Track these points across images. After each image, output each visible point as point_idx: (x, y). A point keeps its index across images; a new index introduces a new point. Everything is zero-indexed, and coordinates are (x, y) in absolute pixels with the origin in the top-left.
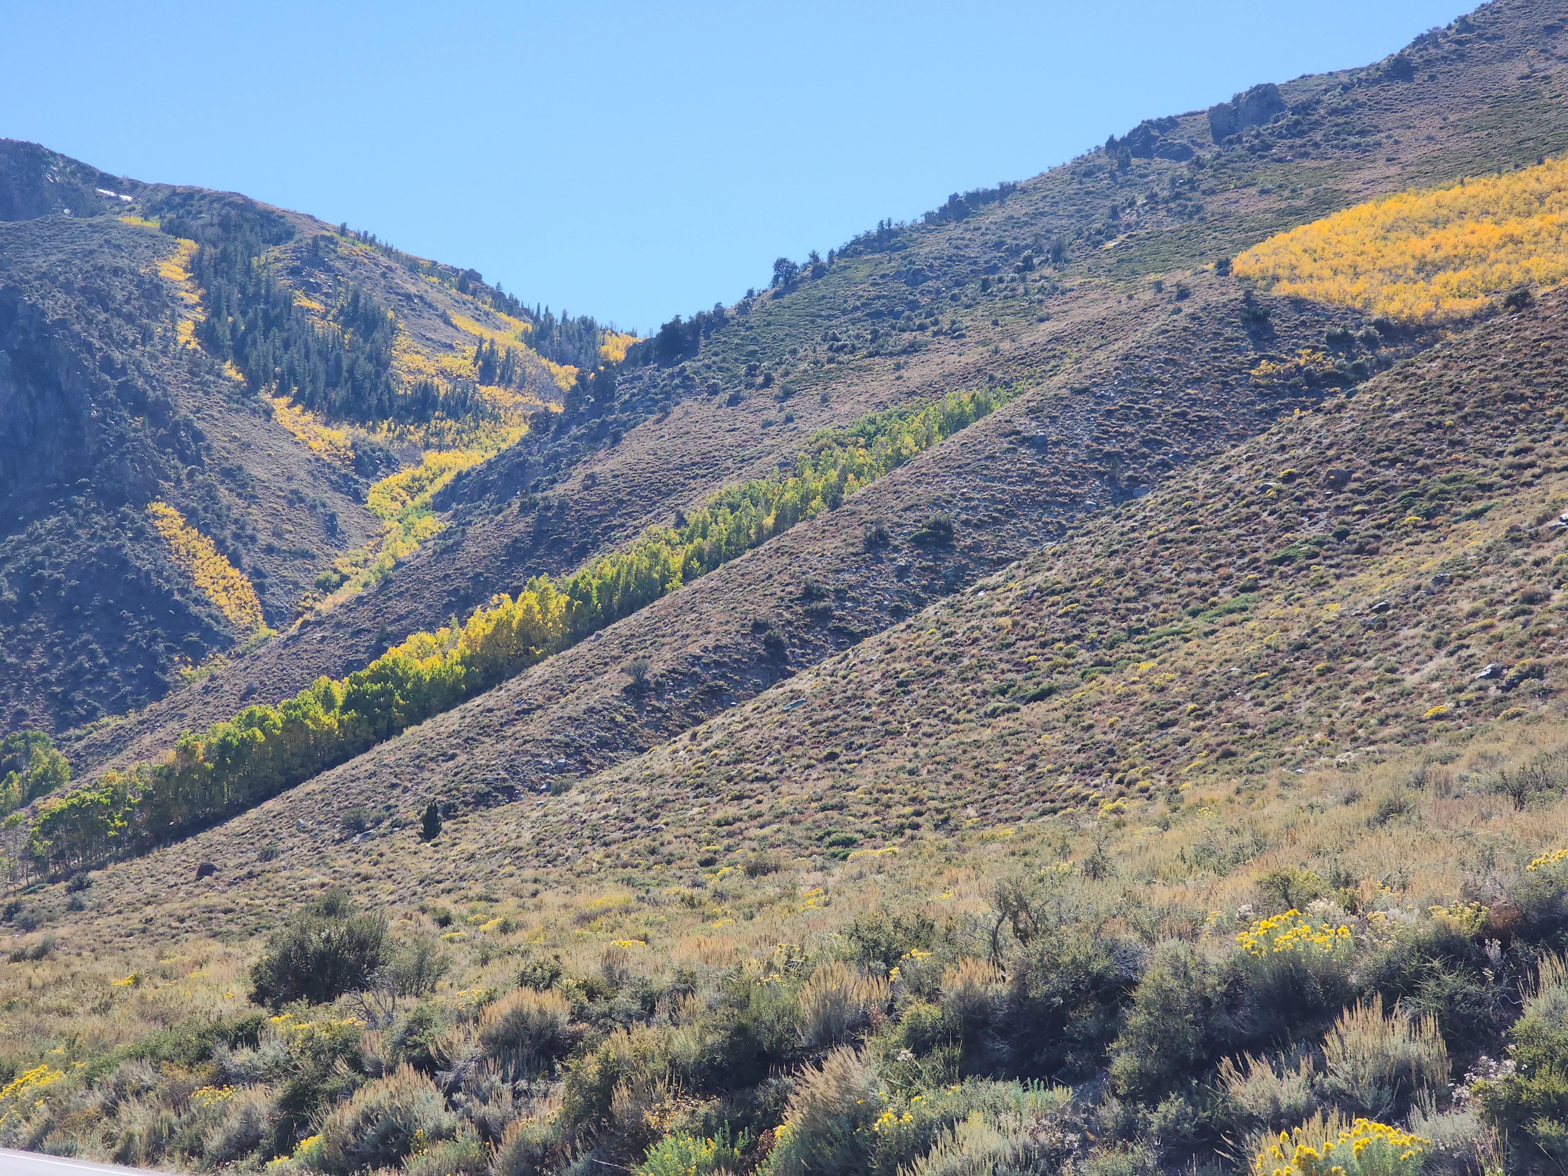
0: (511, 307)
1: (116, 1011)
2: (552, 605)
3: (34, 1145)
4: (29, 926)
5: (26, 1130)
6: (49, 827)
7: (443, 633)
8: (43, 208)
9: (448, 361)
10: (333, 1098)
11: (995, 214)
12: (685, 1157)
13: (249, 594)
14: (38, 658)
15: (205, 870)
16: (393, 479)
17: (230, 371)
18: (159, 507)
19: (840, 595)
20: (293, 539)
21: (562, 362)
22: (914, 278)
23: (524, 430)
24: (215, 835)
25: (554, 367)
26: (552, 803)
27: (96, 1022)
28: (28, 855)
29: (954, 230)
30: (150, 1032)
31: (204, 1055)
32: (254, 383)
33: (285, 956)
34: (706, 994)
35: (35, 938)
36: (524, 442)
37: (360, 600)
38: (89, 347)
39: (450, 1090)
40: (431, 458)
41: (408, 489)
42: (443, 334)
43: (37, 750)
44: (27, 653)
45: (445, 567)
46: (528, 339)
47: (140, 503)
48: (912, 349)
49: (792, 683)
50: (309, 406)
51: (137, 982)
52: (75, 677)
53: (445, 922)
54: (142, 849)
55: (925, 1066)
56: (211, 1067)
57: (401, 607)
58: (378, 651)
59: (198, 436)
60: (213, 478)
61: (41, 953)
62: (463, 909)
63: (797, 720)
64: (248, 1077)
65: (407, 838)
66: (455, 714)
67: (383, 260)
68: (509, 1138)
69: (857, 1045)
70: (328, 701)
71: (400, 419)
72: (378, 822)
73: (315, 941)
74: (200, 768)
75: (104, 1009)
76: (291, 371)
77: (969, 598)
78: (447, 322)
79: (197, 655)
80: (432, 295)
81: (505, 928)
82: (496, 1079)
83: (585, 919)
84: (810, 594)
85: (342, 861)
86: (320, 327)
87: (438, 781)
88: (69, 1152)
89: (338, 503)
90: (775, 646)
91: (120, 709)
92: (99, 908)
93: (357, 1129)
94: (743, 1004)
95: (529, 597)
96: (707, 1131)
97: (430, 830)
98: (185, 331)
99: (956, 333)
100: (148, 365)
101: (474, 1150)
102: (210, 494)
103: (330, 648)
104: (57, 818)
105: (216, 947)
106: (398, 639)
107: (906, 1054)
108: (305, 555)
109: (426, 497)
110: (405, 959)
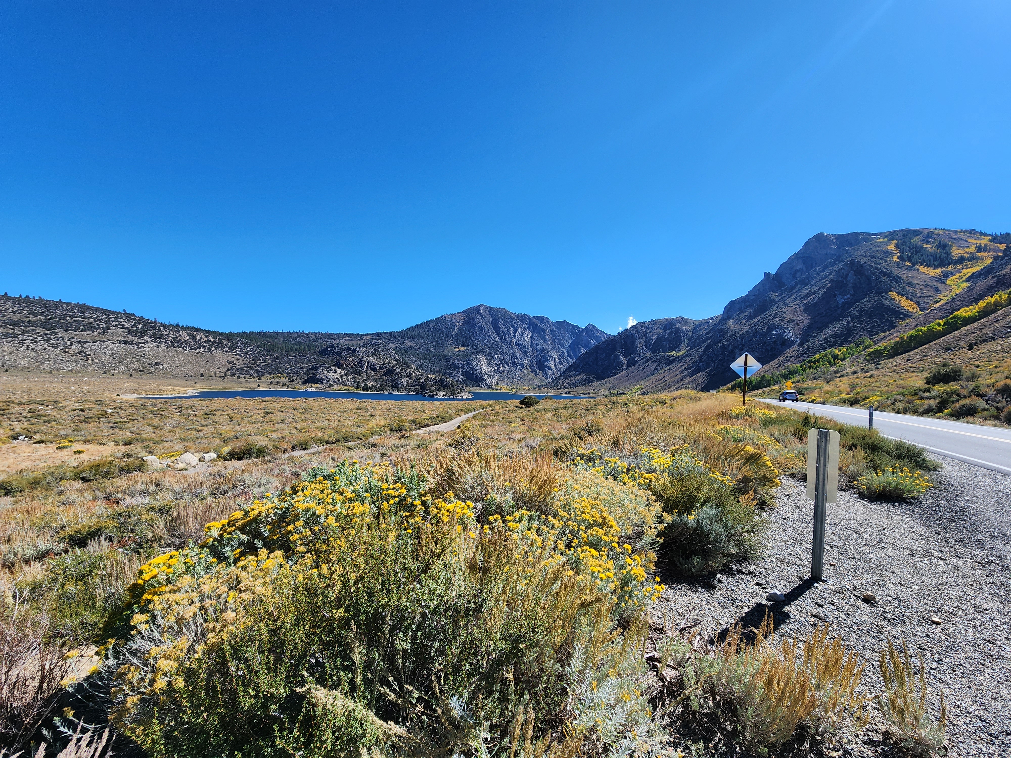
0: (985, 235)
1: (891, 386)
2: (1003, 297)
4: (867, 372)
6: (869, 355)
7: (971, 307)
8: (859, 243)
9: (967, 250)
10: (953, 402)
13: (916, 306)
14: (864, 324)
15: (908, 360)
16: (954, 277)
17: (907, 263)
18: (891, 293)
20: (926, 293)
21: (1001, 244)
23: (991, 260)
24: (911, 353)
25: (999, 245)
26: (1006, 340)
27: (886, 388)
28: (865, 359)
30: (901, 390)
31: (916, 394)
32: (914, 265)
33: (935, 375)
35: (869, 374)
36: (991, 263)
37: (946, 303)
38: (872, 266)
39: (987, 401)
40: (964, 271)
41: (958, 279)
42: (966, 244)
43: (865, 341)
44: (862, 324)
45: (969, 294)
46: (990, 240)
47: (886, 293)
50: (929, 266)
51: (895, 381)
52: (874, 327)
53: (978, 366)
54: (892, 357)
56: (918, 396)
57: (958, 303)
58: (952, 313)
59: (900, 278)
60: (904, 285)
61: (871, 377)
62: (983, 364)
64: (929, 398)
65: (965, 351)
66: (976, 324)
67: (947, 232)
70: (939, 325)
71: (954, 264)
72: (955, 348)
73: (942, 372)
74: (905, 341)
75: (888, 386)
76: (924, 260)
78: (967, 241)
79: (903, 319)
80: (962, 237)
81: (996, 367)
82: (1001, 398)
85: (946, 356)
86: (930, 250)
87: (972, 338)
89: (939, 285)
91: (885, 332)
92: (883, 368)
93: (960, 408)
95: (996, 296)
97: (971, 348)
98: (895, 258)
100: (886, 267)
101: (995, 413)
102: (904, 288)
103: (938, 314)
104: (871, 352)
105: (914, 374)
106: (959, 309)
108: (930, 296)
109: (964, 279)
110: (968, 374)
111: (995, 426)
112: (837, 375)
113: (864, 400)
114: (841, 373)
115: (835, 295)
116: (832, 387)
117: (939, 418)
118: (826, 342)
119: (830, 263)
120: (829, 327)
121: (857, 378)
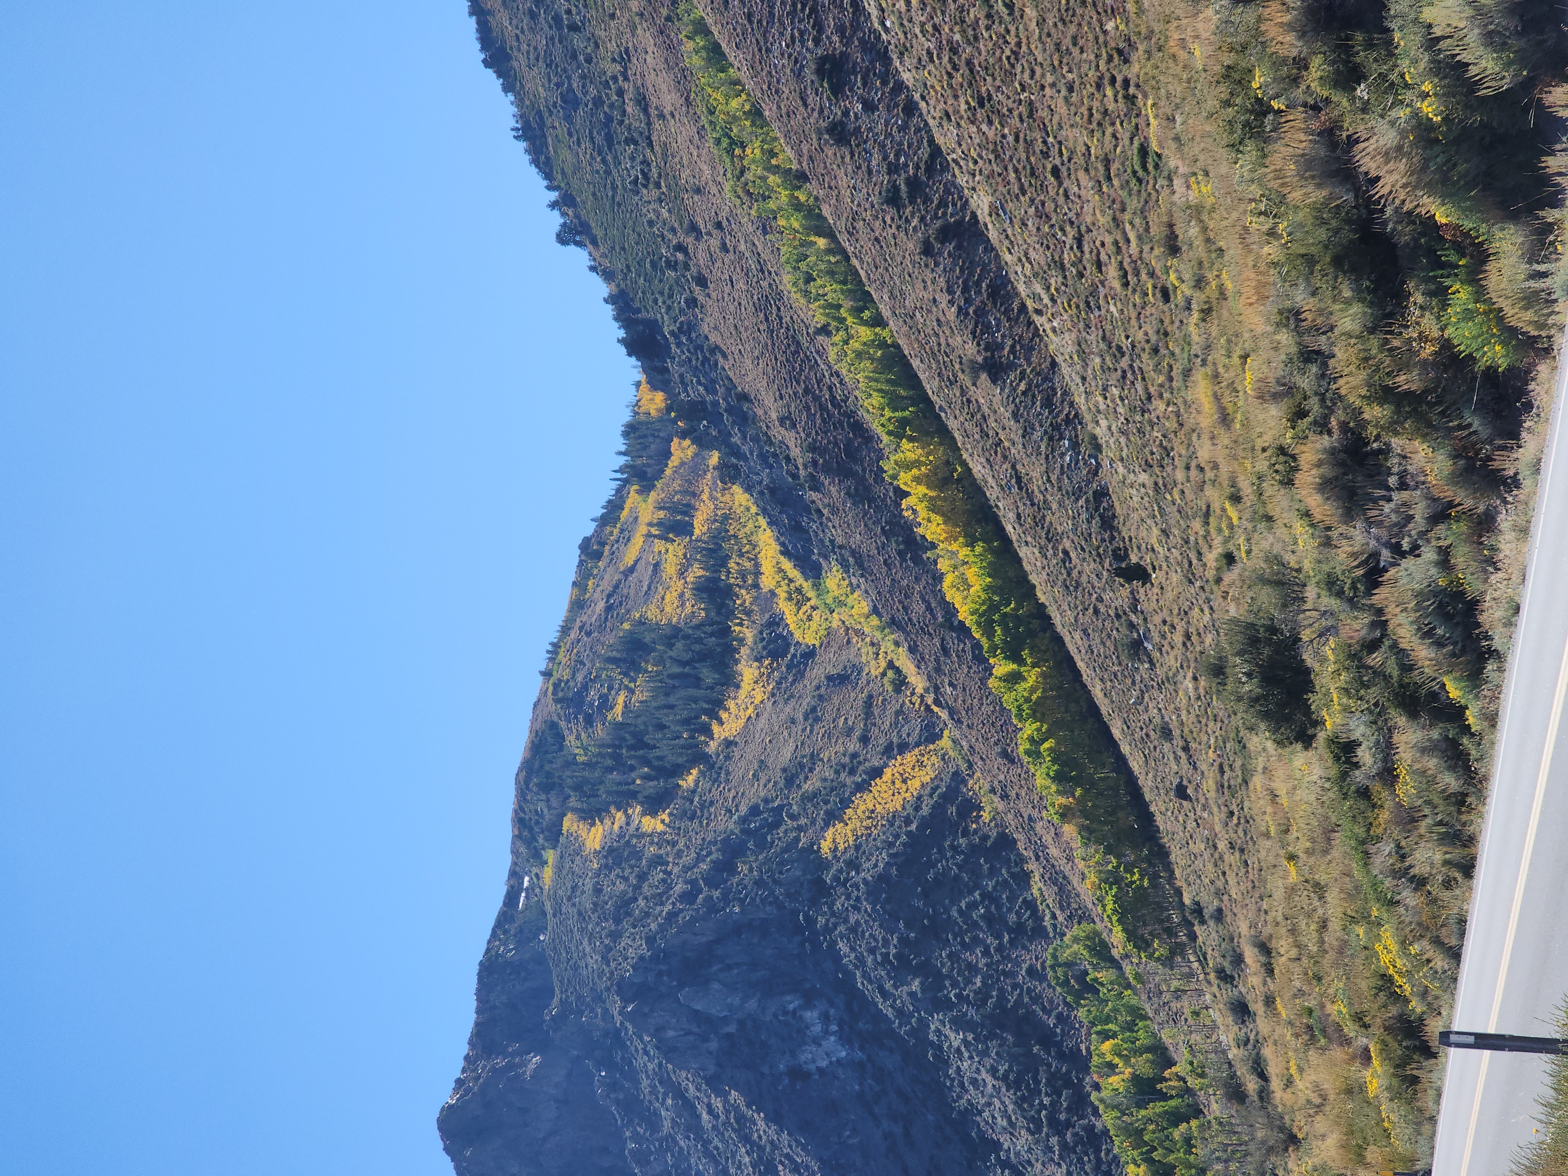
0: (614, 507)
1: (1322, 877)
2: (911, 456)
3: (1455, 955)
4: (1238, 960)
5: (1440, 962)
7: (943, 565)
8: (540, 960)
9: (670, 568)
10: (1407, 667)
11: (502, 20)
12: (1468, 315)
13: (910, 758)
14: (976, 957)
15: (1181, 792)
16: (790, 619)
17: (689, 780)
18: (826, 846)
19: (893, 169)
20: (853, 715)
21: (668, 454)
22: (570, 102)
23: (737, 489)
24: (1146, 783)
25: (674, 462)
26: (1108, 453)
27: (1333, 896)
28: (1168, 962)
29: (519, 62)
30: (1342, 844)
31: (1364, 793)
32: (700, 758)
33: (1266, 715)
34: (1300, 298)
35: (1250, 955)
36: (748, 489)
37: (912, 650)
38: (672, 916)
39: (1398, 552)
40: (767, 582)
41: (799, 605)
42: (644, 573)
43: (1066, 955)
44: (972, 968)
46: (646, 488)
47: (823, 864)
48: (642, 102)
49: (983, 215)
50: (719, 704)
51: (1292, 857)
52: (994, 922)
53: (1230, 559)
54: (1162, 853)
55: (1375, 70)
56: (1376, 787)
57: (918, 608)
58: (963, 630)
59: (754, 811)
60: (795, 796)
61: (1265, 949)
62: (1217, 541)
63: (1021, 208)
64: (1386, 750)
65: (1149, 598)
66: (1023, 552)
67: (574, 634)
68: (1448, 493)
69: (1353, 141)
70: (1014, 678)
71: (730, 614)
72: (1132, 626)
73: (1249, 687)
74: (1080, 801)
75: (1319, 889)
76: (686, 722)
77: (892, 36)
78: (632, 570)
79: (971, 807)
80: (606, 585)
81: (1236, 499)
82: (1387, 508)
83: (1225, 419)
84: (893, 199)
85: (1171, 660)
86: (640, 696)
87: (1089, 567)
88: (1462, 922)
89: (817, 673)
90: (946, 234)
91: (1025, 878)
92: (1219, 894)
93: (1439, 644)
94: (1310, 260)
95: (905, 480)
96: (1441, 294)
97: (1139, 574)
98: (652, 824)
99: (624, 58)
100: (688, 858)
101: (1462, 527)
102: (810, 798)
103: (961, 676)
104: (1131, 935)
105: (1257, 781)
106: (950, 611)
107: (1361, 91)
108: (869, 703)
109: (807, 586)
110: (1267, 598)
111: (1524, 531)
112: (1252, 1085)
114: (1243, 1072)
115: (798, 1074)
116: (1321, 1124)
117: (1492, 719)
118: (1058, 1128)
119: (613, 1086)
120: (972, 1110)
121: (1269, 1001)
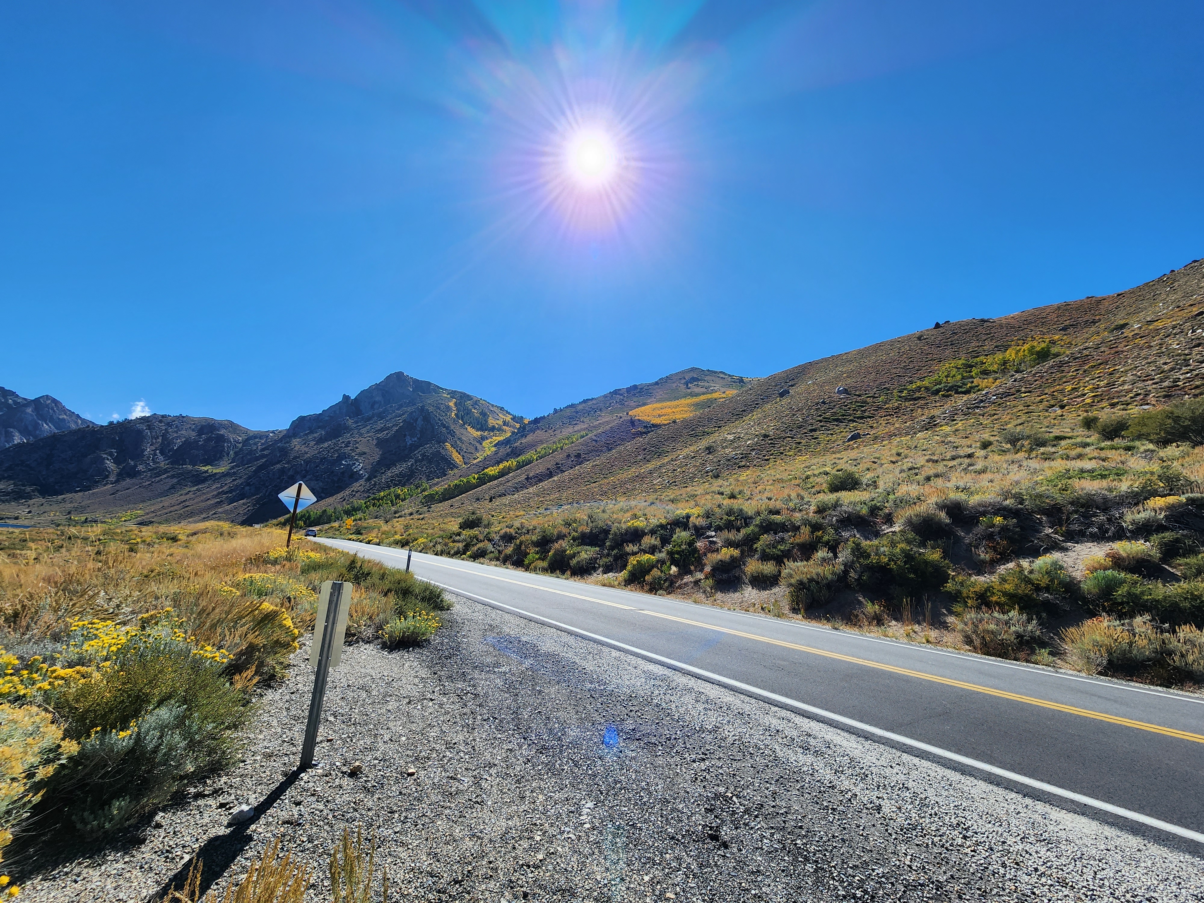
0: (509, 413)
1: (436, 529)
2: (514, 464)
3: (420, 552)
4: (420, 514)
5: (419, 549)
6: (424, 498)
7: (495, 467)
8: (430, 392)
9: (498, 422)
10: (473, 545)
11: (590, 403)
12: (533, 557)
13: (461, 459)
14: (424, 468)
15: (452, 506)
16: (487, 441)
17: (460, 421)
18: (447, 444)
19: (562, 464)
20: (470, 450)
21: (517, 423)
22: (577, 412)
23: (510, 434)
24: (454, 500)
26: (512, 497)
27: (432, 531)
28: (421, 502)
29: (584, 405)
30: (441, 533)
31: (451, 537)
32: (464, 424)
33: (466, 521)
34: (538, 530)
35: (422, 516)
36: (510, 436)
37: (480, 461)
38: (436, 416)
39: (494, 545)
40: (494, 438)
41: (490, 443)
42: (497, 417)
43: (423, 484)
44: (422, 468)
45: (495, 456)
46: (511, 419)
47: (444, 443)
48: (576, 424)
49: (553, 478)
50: (474, 428)
51: (439, 524)
52: (431, 472)
53: (493, 516)
54: (441, 502)
55: (575, 543)
56: (452, 539)
57: (488, 463)
58: (483, 470)
59: (454, 432)
60: (456, 439)
61: (422, 519)
62: (496, 514)
63: (554, 485)
64: (459, 541)
65: (487, 502)
66: (496, 481)
68: (503, 553)
69: (564, 539)
70: (474, 478)
71: (489, 431)
72: (482, 499)
73: (470, 519)
74: (451, 488)
75: (433, 529)
76: (471, 422)
77: (583, 466)
78: (498, 415)
79: (452, 469)
80: (496, 410)
81: (503, 518)
82: (501, 543)
83: (517, 517)
84: (557, 464)
85: (475, 505)
86: (476, 415)
87: (492, 492)
88: (427, 553)
89: (478, 445)
90: (551, 472)
91: (438, 478)
92: (433, 511)
93: (477, 551)
94: (544, 532)
95: (510, 462)
96: (537, 553)
97: (491, 501)
98: (453, 414)
99: (583, 422)
100: (446, 420)
101: (497, 555)
102: (456, 442)
103: (475, 469)
104: (426, 496)
105: (453, 519)
106: (487, 468)
107: (572, 541)
108: (472, 453)
109: (493, 444)
110: (486, 522)
111: (496, 566)
112: (397, 515)
113: (413, 541)
114: (400, 514)
115: (405, 436)
116: (390, 527)
117: (463, 559)
118: (391, 481)
119: (405, 403)
120: (396, 466)
121: (412, 519)
